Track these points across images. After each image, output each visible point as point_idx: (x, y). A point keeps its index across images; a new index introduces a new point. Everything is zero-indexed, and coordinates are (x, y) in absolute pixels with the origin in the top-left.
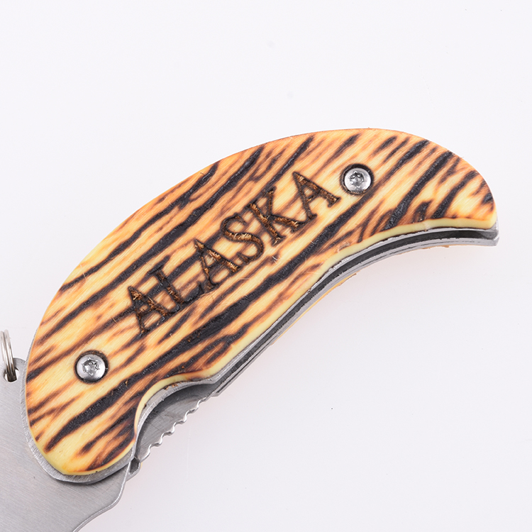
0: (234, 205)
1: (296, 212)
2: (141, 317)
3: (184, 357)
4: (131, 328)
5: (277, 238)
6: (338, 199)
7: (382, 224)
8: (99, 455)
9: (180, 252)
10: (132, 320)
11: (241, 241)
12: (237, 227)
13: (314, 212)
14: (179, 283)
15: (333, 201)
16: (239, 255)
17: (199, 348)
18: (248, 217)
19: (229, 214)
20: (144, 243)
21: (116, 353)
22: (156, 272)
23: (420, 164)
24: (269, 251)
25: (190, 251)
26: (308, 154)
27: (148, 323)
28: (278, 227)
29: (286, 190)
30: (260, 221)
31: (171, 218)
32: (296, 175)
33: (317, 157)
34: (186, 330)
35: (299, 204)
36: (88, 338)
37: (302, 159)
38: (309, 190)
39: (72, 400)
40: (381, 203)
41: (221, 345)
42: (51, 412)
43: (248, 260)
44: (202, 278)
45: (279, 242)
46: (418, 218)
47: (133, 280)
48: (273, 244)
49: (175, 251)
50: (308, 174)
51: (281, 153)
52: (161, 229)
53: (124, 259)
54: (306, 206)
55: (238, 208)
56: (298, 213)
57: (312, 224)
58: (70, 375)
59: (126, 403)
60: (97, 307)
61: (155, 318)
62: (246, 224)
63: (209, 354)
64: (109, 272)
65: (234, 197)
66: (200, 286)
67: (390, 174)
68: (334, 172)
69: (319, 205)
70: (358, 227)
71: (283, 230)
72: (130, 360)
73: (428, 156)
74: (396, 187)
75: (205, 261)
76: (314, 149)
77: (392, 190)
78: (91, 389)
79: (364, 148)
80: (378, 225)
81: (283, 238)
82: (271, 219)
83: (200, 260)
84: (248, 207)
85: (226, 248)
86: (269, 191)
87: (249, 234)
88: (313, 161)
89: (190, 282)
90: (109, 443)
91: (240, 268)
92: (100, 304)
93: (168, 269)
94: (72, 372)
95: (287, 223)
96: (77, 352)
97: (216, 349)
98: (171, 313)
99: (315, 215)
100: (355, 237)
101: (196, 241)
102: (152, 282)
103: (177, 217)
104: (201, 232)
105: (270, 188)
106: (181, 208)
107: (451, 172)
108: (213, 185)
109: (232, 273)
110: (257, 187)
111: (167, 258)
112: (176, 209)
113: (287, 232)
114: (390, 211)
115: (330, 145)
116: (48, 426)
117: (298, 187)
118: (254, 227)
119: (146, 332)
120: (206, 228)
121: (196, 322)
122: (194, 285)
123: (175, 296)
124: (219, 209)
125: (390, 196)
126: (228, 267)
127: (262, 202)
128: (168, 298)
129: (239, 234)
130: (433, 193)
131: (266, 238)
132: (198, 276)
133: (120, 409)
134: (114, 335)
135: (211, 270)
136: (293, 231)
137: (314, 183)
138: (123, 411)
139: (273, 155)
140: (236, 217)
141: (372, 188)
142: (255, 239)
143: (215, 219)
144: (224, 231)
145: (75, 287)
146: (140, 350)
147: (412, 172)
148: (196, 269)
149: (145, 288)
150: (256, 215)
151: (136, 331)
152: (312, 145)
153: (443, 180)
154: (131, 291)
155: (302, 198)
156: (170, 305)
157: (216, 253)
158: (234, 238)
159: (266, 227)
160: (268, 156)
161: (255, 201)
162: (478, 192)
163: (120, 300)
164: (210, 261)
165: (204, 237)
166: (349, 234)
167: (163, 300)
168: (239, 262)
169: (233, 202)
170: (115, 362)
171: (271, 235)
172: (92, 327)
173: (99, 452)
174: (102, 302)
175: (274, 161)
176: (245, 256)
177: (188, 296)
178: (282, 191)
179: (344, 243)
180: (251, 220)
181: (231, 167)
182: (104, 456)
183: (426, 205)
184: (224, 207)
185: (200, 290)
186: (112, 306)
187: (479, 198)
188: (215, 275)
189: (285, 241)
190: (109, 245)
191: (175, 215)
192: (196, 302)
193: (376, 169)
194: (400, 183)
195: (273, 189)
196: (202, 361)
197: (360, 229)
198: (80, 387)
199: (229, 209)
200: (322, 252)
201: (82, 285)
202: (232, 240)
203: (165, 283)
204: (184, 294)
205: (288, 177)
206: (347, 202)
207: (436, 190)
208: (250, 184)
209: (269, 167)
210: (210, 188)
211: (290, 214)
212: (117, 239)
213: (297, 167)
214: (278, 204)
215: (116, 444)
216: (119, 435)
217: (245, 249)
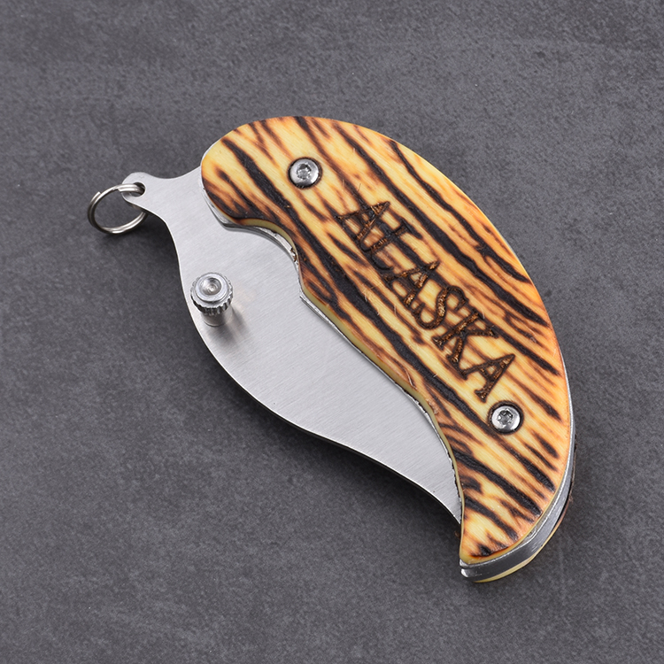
0: (477, 298)
1: (469, 359)
2: (355, 216)
3: (315, 260)
4: (345, 206)
5: (440, 342)
6: (484, 401)
7: (457, 446)
8: (215, 187)
9: (426, 249)
10: (353, 206)
11: (437, 306)
12: (452, 302)
13: (470, 377)
14: (393, 250)
15: (482, 395)
16: (423, 306)
17: (325, 273)
18: (465, 312)
19: (468, 294)
20: (438, 215)
21: (319, 195)
22: (405, 226)
23: (523, 480)
24: (427, 335)
25: (427, 257)
26: (536, 369)
27: (350, 223)
28: (452, 342)
29: (493, 348)
30: (459, 324)
31: (465, 239)
32: (511, 358)
33: (532, 378)
34: (342, 259)
35: (477, 361)
36: (335, 168)
37: (530, 364)
38: (494, 371)
39: (271, 158)
40: (480, 443)
41: (328, 294)
42: (260, 140)
43: (417, 314)
44: (397, 271)
45: (437, 344)
46: (464, 481)
47: (397, 206)
48: (434, 338)
49: (427, 243)
50: (513, 369)
51: (538, 343)
52: (453, 229)
53: (421, 197)
54: (475, 368)
55: (474, 302)
56: (468, 361)
57: (456, 376)
58: (297, 153)
59: (267, 208)
60: (368, 174)
61: (355, 228)
62: (456, 311)
63: (318, 284)
64: (407, 184)
65: (487, 297)
66: (389, 269)
67: (512, 451)
68: (514, 395)
69: (477, 381)
70: (455, 423)
71: (450, 347)
72: (311, 208)
73: (533, 489)
74: (497, 457)
75: (416, 273)
76: (542, 375)
77: (493, 454)
78: (282, 174)
79: (542, 425)
80: (457, 442)
81: (442, 348)
82: (462, 335)
83: (417, 267)
84: (474, 311)
85: (430, 293)
86: (493, 331)
87: (445, 314)
88: (526, 374)
89: (392, 259)
90: (228, 195)
91: (408, 307)
92: (372, 177)
93: (408, 238)
94: (301, 155)
95: (458, 352)
96: (322, 159)
97: (323, 290)
98: (359, 243)
99: (466, 378)
100: (443, 419)
101: (438, 263)
102: (394, 224)
103: (466, 244)
104: (448, 268)
105: (496, 332)
106: (476, 248)
107: (514, 512)
108: (501, 278)
109: (402, 300)
110: (498, 321)
111: (419, 236)
112: (475, 243)
113: (448, 351)
114: (471, 452)
115: (547, 391)
116: (246, 138)
117: (497, 360)
118: (453, 319)
119: (339, 220)
120: (453, 272)
121: (350, 268)
122: (389, 263)
123: (379, 246)
124: (473, 284)
125: (488, 452)
126: (408, 296)
127: (480, 325)
128: (376, 239)
129: (445, 303)
130: (491, 495)
131: (441, 331)
132: (400, 266)
133: (262, 203)
134: (338, 192)
135: (406, 279)
136: (448, 357)
137: (501, 376)
138: (259, 206)
139: (536, 335)
140: (464, 301)
141: (495, 433)
142: (439, 320)
143: (462, 280)
144: (447, 289)
145: (392, 153)
146: (321, 217)
147: (513, 473)
148: (407, 265)
149: (388, 218)
150: (466, 320)
151: (341, 211)
152: (547, 374)
153: (504, 504)
154: (385, 206)
155: (484, 364)
156: (368, 242)
157: (424, 283)
158: (441, 300)
159: (453, 331)
160: (535, 330)
161: (481, 317)
162: (492, 539)
163: (375, 194)
164: (415, 277)
165: (441, 271)
166: (447, 414)
167: (374, 235)
168: (415, 305)
169: (481, 297)
170: (309, 195)
171: (443, 335)
172: (347, 171)
173: (219, 187)
174: (374, 179)
175: (528, 336)
176: (420, 312)
177: (377, 258)
178: (494, 345)
179: (437, 409)
180: (460, 315)
181: (524, 295)
182: (216, 192)
183: (477, 487)
184: (476, 289)
185: (381, 268)
186: (369, 188)
187: (486, 542)
188: (400, 283)
189: (438, 350)
190: (439, 183)
191: (468, 243)
192: (371, 267)
193: (517, 437)
194: (501, 461)
195: (495, 336)
196: (312, 277)
197: (452, 424)
198: (284, 163)
199: (473, 293)
200: (427, 388)
201: (395, 160)
202: (438, 298)
203: (393, 236)
204: (380, 255)
205: (509, 349)
206: (481, 410)
207: (493, 497)
208: (502, 313)
209: (521, 331)
210: (499, 274)
211: (467, 353)
212: (444, 189)
213: (521, 358)
214: (480, 342)
215: (228, 202)
216: (236, 204)
217: (429, 311)
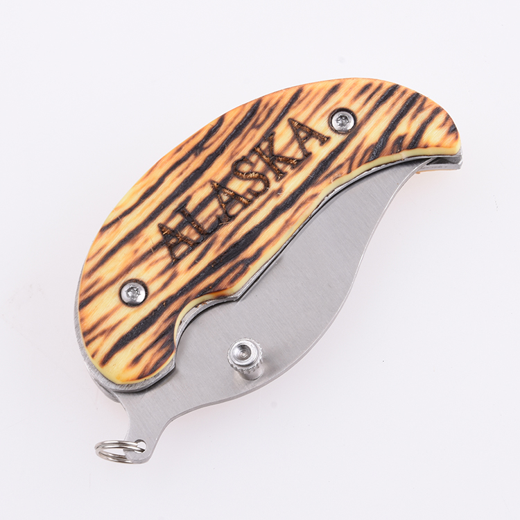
0: (241, 150)
1: (294, 152)
2: (172, 249)
3: (211, 279)
4: (163, 258)
5: (280, 175)
6: (328, 138)
7: (367, 157)
8: (147, 366)
9: (200, 192)
10: (164, 252)
11: (250, 179)
12: (245, 168)
13: (309, 151)
14: (201, 218)
15: (324, 140)
16: (249, 190)
17: (223, 270)
18: (254, 158)
19: (238, 157)
20: (168, 187)
21: (154, 280)
22: (181, 210)
23: (394, 104)
24: (274, 186)
25: (208, 190)
26: (300, 103)
27: (178, 253)
28: (280, 166)
29: (283, 135)
30: (264, 161)
31: (189, 165)
32: (291, 121)
33: (308, 105)
34: (210, 256)
35: (295, 145)
36: (128, 269)
37: (295, 107)
38: (303, 132)
39: (120, 322)
40: (364, 139)
41: (241, 266)
42: (103, 333)
43: (257, 195)
44: (220, 212)
45: (282, 177)
46: (396, 150)
47: (161, 218)
48: (277, 180)
49: (195, 192)
50: (301, 119)
51: (277, 103)
52: (181, 174)
53: (153, 201)
54: (302, 146)
55: (245, 152)
56: (296, 152)
57: (308, 161)
58: (116, 300)
59: (166, 321)
60: (133, 243)
61: (183, 248)
62: (253, 165)
63: (232, 275)
64: (141, 213)
65: (240, 143)
66: (219, 219)
67: (370, 114)
68: (323, 116)
69: (313, 145)
70: (347, 160)
71: (284, 167)
72: (165, 285)
73: (400, 97)
74: (376, 125)
75: (221, 197)
76: (304, 99)
77: (373, 128)
78: (135, 311)
79: (346, 95)
80: (363, 157)
81: (285, 174)
82: (273, 159)
83: (217, 197)
84: (253, 151)
85: (238, 186)
86: (269, 136)
87: (256, 173)
88: (305, 108)
89: (210, 216)
90: (154, 355)
91: (251, 202)
92: (136, 240)
93: (190, 207)
94: (117, 298)
95: (287, 161)
96: (120, 281)
97: (237, 271)
98: (196, 244)
99: (310, 154)
100: (345, 169)
101: (212, 182)
102: (178, 219)
103: (194, 163)
104: (215, 174)
105: (270, 133)
106: (196, 155)
107: (420, 109)
108: (222, 135)
109: (245, 206)
110: (259, 134)
111: (189, 198)
112: (192, 157)
113: (288, 169)
114: (372, 146)
115: (317, 94)
116: (101, 345)
117: (294, 131)
118: (260, 166)
119: (176, 261)
120: (219, 170)
121: (218, 250)
122: (213, 219)
123: (199, 229)
124: (229, 154)
125: (372, 133)
126: (241, 202)
127: (264, 146)
128: (193, 231)
129: (248, 174)
130: (407, 128)
131: (270, 175)
132: (216, 210)
133: (161, 326)
134: (151, 265)
135: (227, 206)
136: (293, 167)
137: (307, 127)
138: (163, 328)
139: (270, 106)
140: (244, 160)
141: (356, 127)
142: (261, 177)
143: (226, 163)
144: (235, 172)
145: (113, 227)
146: (174, 276)
147: (388, 112)
148: (214, 205)
149: (172, 224)
150: (260, 156)
151: (168, 260)
152: (302, 95)
153: (414, 117)
154: (162, 228)
155: (298, 140)
156: (195, 237)
157: (230, 190)
158: (244, 177)
159: (270, 165)
160: (266, 107)
161: (258, 145)
162: (444, 124)
163: (152, 235)
164: (225, 198)
165: (218, 178)
166: (340, 166)
167: (188, 233)
168: (250, 197)
169: (240, 147)
170: (153, 288)
171: (274, 173)
172: (131, 260)
173: (147, 363)
174: (138, 239)
175: (271, 110)
176: (255, 191)
177: (209, 228)
178: (281, 135)
179: (336, 175)
180: (257, 161)
181: (235, 118)
182: (151, 366)
183: (402, 138)
184: (233, 152)
185: (219, 223)
186: (146, 241)
187: (446, 129)
188: (231, 209)
189: (287, 176)
190: (139, 190)
191: (192, 161)
192: (217, 232)
193: (358, 112)
194: (379, 121)
195: (273, 134)
196: (226, 281)
197: (349, 162)
198: (126, 310)
199: (237, 153)
200: (318, 184)
201: (117, 228)
202: (242, 179)
203: (189, 219)
204: (206, 227)
205: (284, 123)
206: (336, 140)
207: (409, 125)
208: (253, 131)
209: (268, 116)
210: (219, 137)
211: (289, 154)
212: (144, 185)
213: (291, 114)
214: (278, 147)
215: (160, 355)
216: (162, 347)
217: (254, 185)
